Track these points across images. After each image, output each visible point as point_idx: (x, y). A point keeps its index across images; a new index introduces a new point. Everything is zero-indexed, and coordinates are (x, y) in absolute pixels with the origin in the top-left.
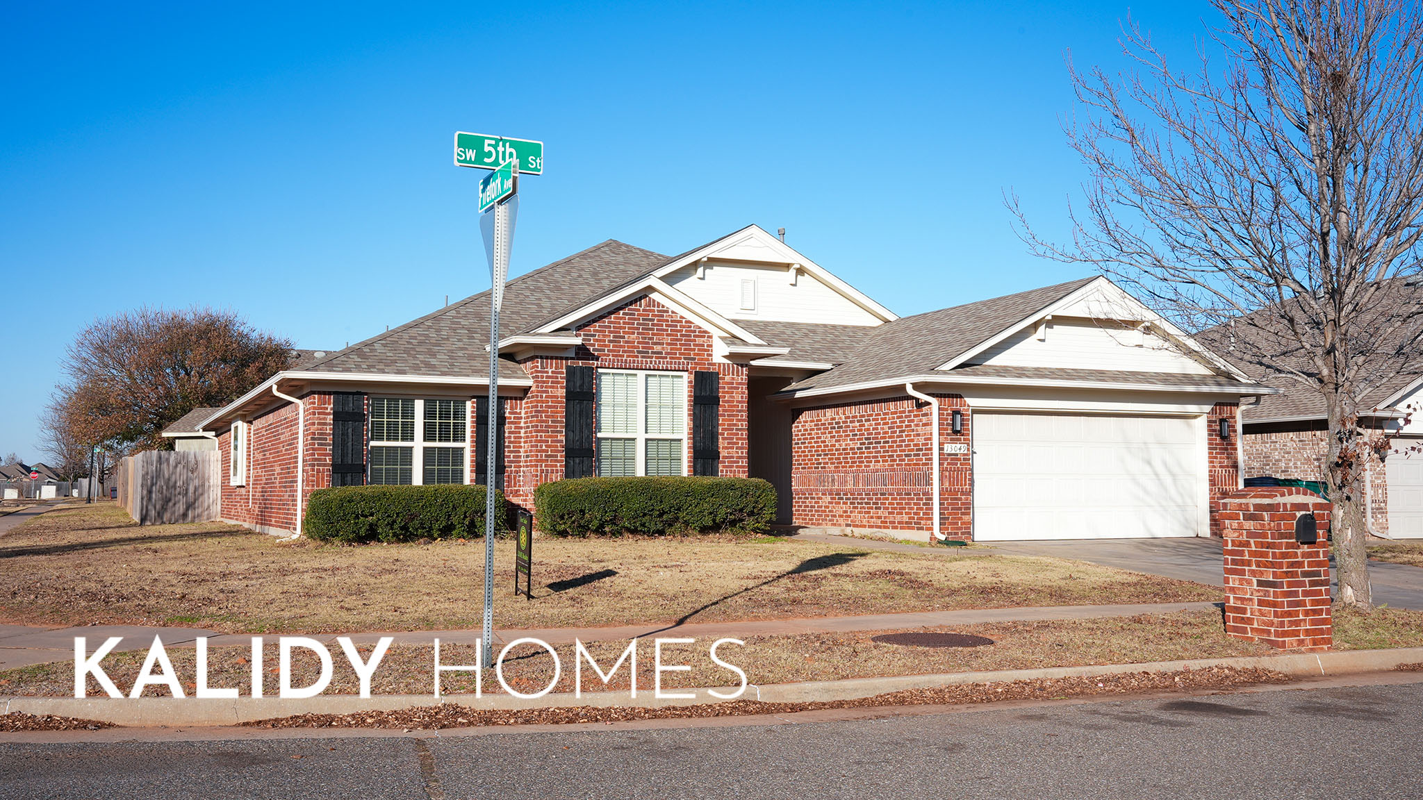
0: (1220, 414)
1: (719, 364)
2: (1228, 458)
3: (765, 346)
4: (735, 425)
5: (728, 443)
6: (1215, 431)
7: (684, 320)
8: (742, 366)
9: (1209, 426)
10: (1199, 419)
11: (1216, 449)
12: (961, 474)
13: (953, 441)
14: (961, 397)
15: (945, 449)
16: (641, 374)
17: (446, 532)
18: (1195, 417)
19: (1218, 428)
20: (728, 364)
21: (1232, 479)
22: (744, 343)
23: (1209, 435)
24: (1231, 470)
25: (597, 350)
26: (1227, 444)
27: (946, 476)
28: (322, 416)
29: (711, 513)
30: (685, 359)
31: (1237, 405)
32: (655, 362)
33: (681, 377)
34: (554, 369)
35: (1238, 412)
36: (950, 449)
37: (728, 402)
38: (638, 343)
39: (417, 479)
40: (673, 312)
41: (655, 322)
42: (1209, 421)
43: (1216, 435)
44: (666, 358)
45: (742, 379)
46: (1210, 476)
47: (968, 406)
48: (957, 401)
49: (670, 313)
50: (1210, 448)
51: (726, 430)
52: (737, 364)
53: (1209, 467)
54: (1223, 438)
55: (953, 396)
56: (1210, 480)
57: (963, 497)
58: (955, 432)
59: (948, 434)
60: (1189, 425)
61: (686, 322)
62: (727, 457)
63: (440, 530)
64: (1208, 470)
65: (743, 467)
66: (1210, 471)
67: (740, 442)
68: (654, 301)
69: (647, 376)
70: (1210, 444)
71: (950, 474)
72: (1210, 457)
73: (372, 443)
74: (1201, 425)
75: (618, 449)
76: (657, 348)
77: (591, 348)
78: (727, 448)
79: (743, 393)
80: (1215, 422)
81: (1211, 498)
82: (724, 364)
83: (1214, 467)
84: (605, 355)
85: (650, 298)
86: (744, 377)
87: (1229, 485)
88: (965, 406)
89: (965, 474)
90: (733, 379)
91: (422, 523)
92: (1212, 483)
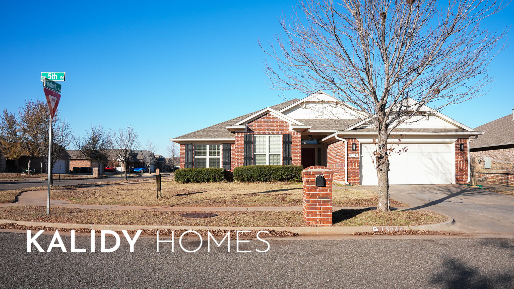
0: (460, 142)
1: (292, 132)
2: (463, 157)
3: (304, 126)
4: (297, 150)
5: (295, 155)
6: (458, 148)
7: (280, 120)
8: (299, 132)
9: (455, 146)
10: (452, 144)
11: (458, 154)
12: (356, 163)
13: (352, 153)
14: (356, 139)
15: (350, 156)
16: (268, 136)
17: (208, 180)
18: (451, 143)
19: (460, 147)
20: (295, 132)
21: (465, 164)
22: (298, 125)
23: (456, 149)
24: (465, 161)
25: (254, 129)
26: (463, 152)
27: (350, 164)
28: (182, 150)
29: (281, 176)
30: (281, 131)
31: (468, 139)
32: (271, 132)
33: (280, 136)
34: (241, 135)
35: (468, 141)
36: (351, 156)
37: (294, 143)
38: (266, 127)
39: (208, 166)
40: (277, 117)
41: (271, 120)
42: (456, 145)
43: (459, 149)
44: (275, 131)
45: (299, 136)
46: (456, 163)
47: (358, 142)
48: (354, 140)
49: (276, 118)
50: (456, 154)
51: (294, 151)
52: (297, 132)
53: (456, 160)
54: (462, 150)
55: (353, 139)
56: (456, 165)
57: (356, 171)
58: (354, 150)
59: (351, 151)
60: (448, 146)
61: (281, 120)
62: (294, 159)
63: (206, 180)
64: (455, 161)
65: (300, 162)
66: (456, 162)
67: (299, 155)
68: (271, 115)
69: (269, 137)
70: (456, 152)
71: (351, 164)
72: (456, 157)
73: (196, 157)
74: (453, 146)
75: (261, 157)
76: (272, 128)
77: (252, 129)
78: (294, 157)
79: (300, 140)
80: (458, 145)
81: (456, 171)
82: (293, 132)
83: (458, 160)
84: (256, 131)
85: (269, 114)
86: (300, 135)
87: (464, 166)
88: (357, 142)
89: (357, 163)
90: (296, 136)
91: (201, 178)
92: (457, 166)
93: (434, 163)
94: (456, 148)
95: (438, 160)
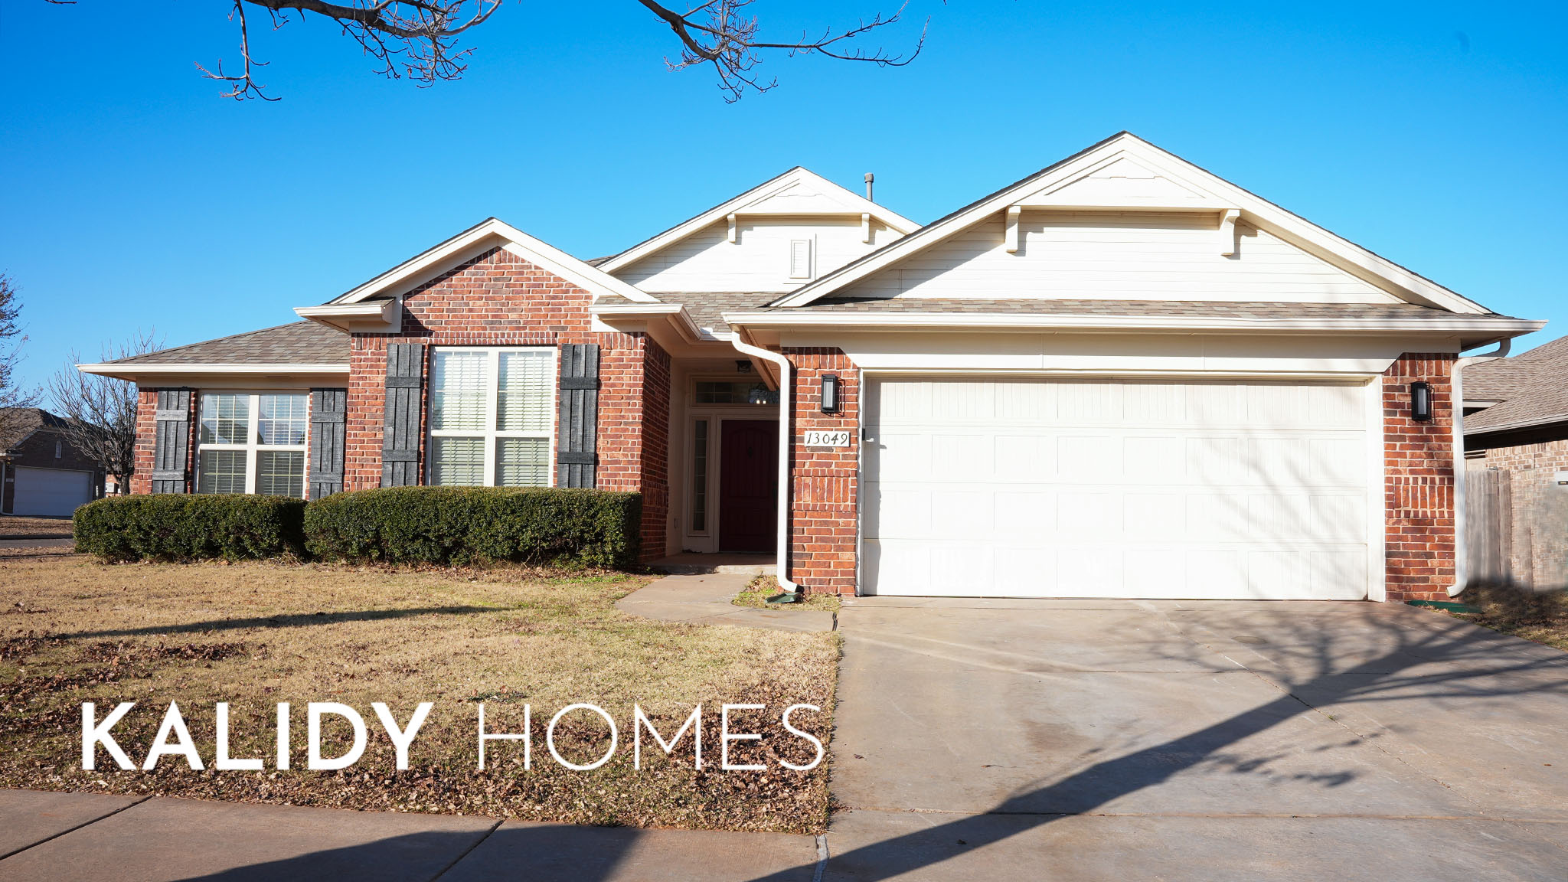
0: (1413, 373)
1: (602, 333)
2: (1430, 456)
3: (657, 303)
4: (623, 417)
5: (613, 443)
6: (1401, 405)
7: (552, 277)
8: (636, 335)
9: (1386, 396)
10: (1370, 385)
11: (1403, 438)
12: (838, 481)
13: (822, 426)
14: (840, 352)
15: (806, 440)
16: (494, 352)
18: (1365, 382)
19: (1408, 400)
20: (615, 334)
21: (1441, 494)
22: (627, 301)
23: (1387, 413)
24: (1437, 478)
25: (431, 323)
26: (1429, 430)
27: (807, 486)
28: (147, 416)
29: (508, 538)
30: (551, 328)
31: (1455, 357)
32: (509, 335)
33: (550, 354)
34: (373, 350)
35: (1455, 371)
36: (814, 440)
37: (613, 385)
38: (486, 311)
39: (250, 488)
40: (536, 268)
41: (512, 282)
42: (1386, 388)
43: (1404, 413)
44: (525, 328)
45: (636, 353)
46: (1388, 489)
47: (854, 366)
48: (832, 361)
49: (533, 269)
50: (1387, 438)
51: (609, 424)
52: (629, 333)
53: (1387, 471)
54: (1419, 418)
55: (824, 351)
56: (1388, 497)
57: (841, 520)
58: (827, 411)
59: (813, 415)
60: (1349, 399)
61: (555, 279)
62: (611, 462)
64: (1382, 477)
65: (633, 475)
66: (1388, 480)
67: (630, 441)
68: (510, 254)
69: (502, 358)
70: (1387, 429)
71: (814, 482)
72: (1387, 455)
73: (202, 447)
74: (1372, 396)
75: (464, 452)
76: (513, 316)
77: (424, 321)
78: (609, 449)
79: (637, 373)
80: (1402, 389)
81: (1389, 530)
82: (608, 335)
83: (1398, 472)
84: (440, 329)
85: (504, 250)
86: (639, 351)
87: (1433, 505)
88: (848, 366)
89: (846, 482)
90: (622, 353)
91: (177, 539)
92: (1393, 502)
93: (1271, 486)
94: (1391, 406)
95: (1292, 468)
